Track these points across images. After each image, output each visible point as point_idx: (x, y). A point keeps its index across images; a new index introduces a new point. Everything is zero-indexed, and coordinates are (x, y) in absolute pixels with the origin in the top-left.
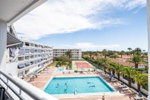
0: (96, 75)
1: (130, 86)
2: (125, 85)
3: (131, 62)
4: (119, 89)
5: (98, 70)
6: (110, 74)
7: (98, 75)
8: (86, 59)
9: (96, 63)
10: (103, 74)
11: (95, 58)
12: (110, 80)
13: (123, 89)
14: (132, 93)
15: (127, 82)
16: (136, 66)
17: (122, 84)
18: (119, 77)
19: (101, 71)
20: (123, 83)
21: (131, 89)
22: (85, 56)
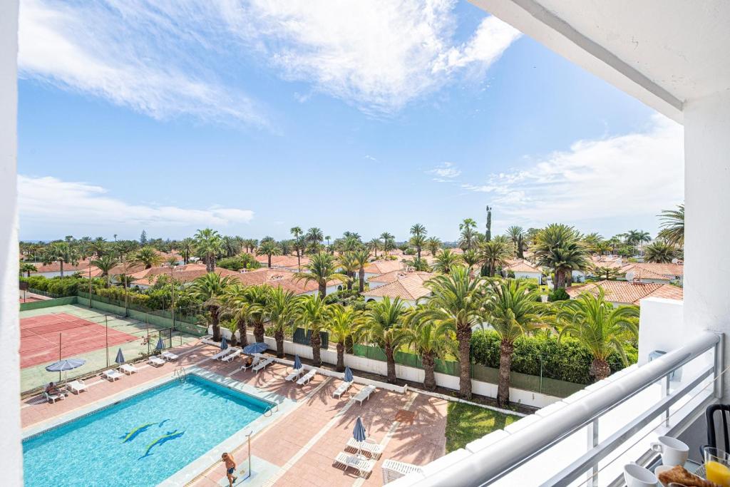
0: (170, 373)
1: (316, 362)
2: (304, 366)
3: (309, 278)
4: (289, 388)
5: (177, 341)
6: (243, 344)
7: (187, 368)
8: (72, 293)
9: (156, 304)
10: (212, 350)
11: (141, 278)
12: (248, 370)
13: (300, 382)
14: (325, 381)
15: (307, 351)
16: (323, 287)
17: (295, 367)
18: (280, 344)
19: (193, 341)
20: (300, 360)
21: (322, 370)
22: (49, 274)
